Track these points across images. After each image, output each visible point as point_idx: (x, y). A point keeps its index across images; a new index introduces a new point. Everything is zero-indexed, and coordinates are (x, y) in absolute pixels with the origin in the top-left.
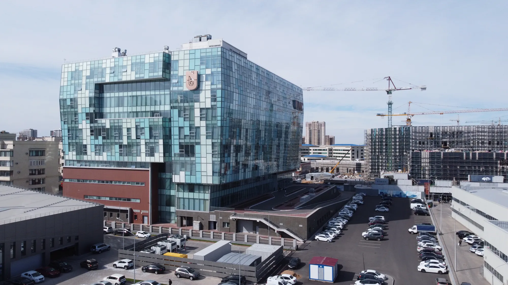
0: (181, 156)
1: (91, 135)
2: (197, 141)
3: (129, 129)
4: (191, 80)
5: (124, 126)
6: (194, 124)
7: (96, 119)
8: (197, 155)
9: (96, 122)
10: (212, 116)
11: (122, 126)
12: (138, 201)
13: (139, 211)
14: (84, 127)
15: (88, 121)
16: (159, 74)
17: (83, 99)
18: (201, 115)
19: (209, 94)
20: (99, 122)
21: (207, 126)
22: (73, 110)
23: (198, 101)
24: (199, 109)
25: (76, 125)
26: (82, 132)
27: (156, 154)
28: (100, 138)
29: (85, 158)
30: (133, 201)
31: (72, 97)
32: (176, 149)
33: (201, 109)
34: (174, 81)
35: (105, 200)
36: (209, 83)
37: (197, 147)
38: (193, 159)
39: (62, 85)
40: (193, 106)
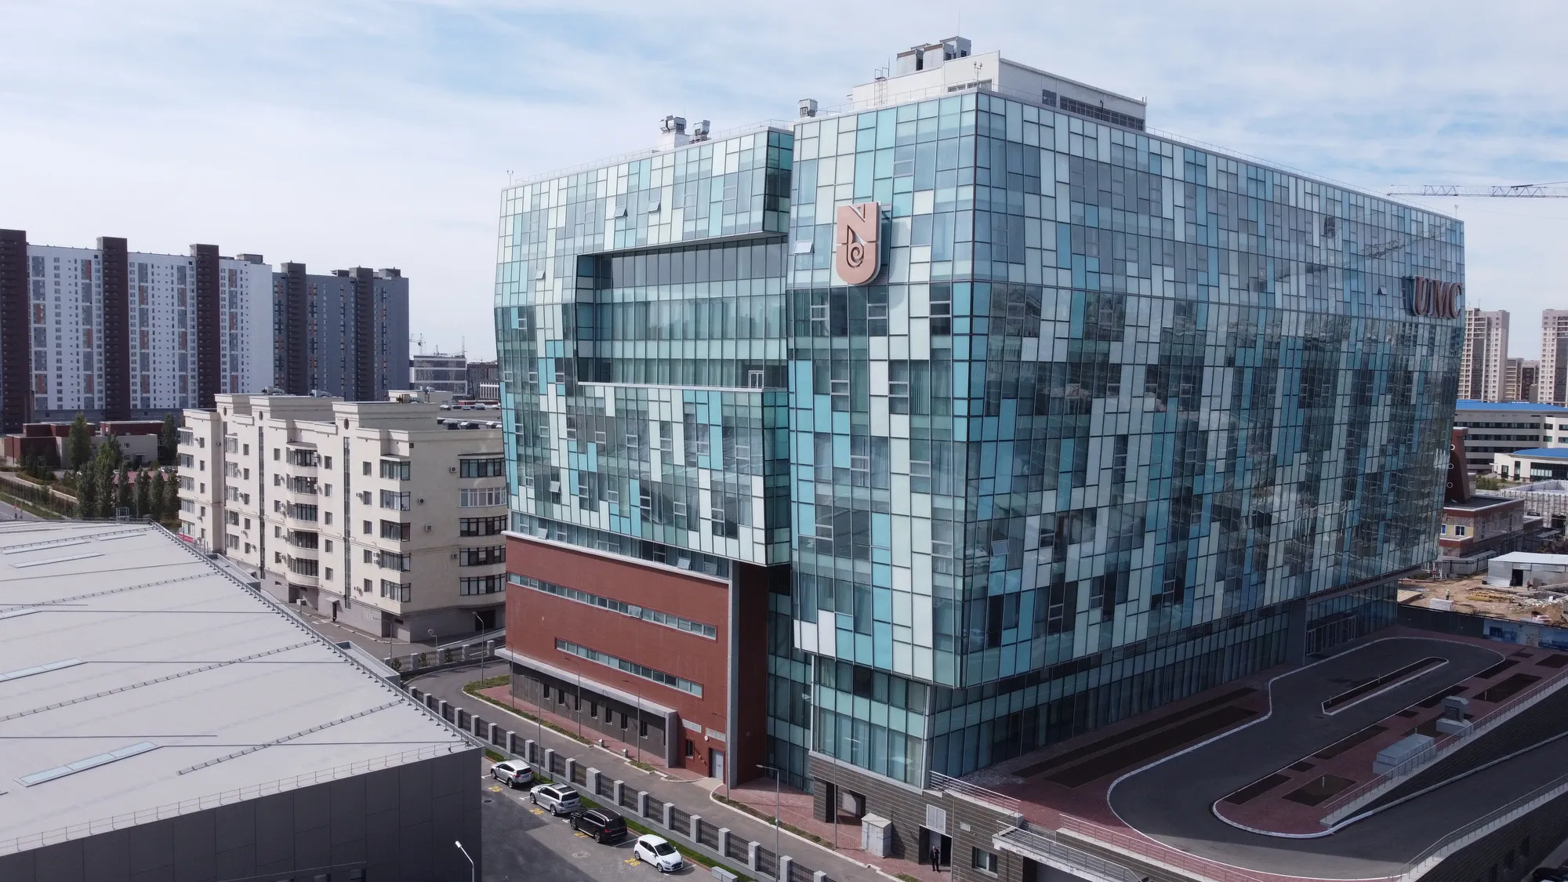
0: (822, 548)
1: (570, 434)
2: (879, 495)
3: (665, 428)
4: (855, 245)
5: (653, 414)
6: (868, 426)
7: (580, 383)
8: (878, 555)
9: (581, 392)
10: (935, 398)
11: (646, 413)
12: (696, 692)
13: (697, 728)
14: (553, 409)
15: (562, 389)
16: (753, 219)
17: (548, 309)
18: (892, 388)
19: (922, 302)
20: (589, 392)
21: (913, 439)
22: (525, 346)
23: (882, 329)
24: (887, 364)
25: (534, 399)
26: (547, 424)
27: (744, 531)
28: (592, 448)
29: (558, 513)
30: (682, 687)
31: (523, 303)
32: (805, 522)
33: (894, 366)
34: (800, 246)
35: (606, 665)
36: (922, 253)
37: (878, 521)
38: (863, 567)
39: (501, 261)
40: (866, 351)
